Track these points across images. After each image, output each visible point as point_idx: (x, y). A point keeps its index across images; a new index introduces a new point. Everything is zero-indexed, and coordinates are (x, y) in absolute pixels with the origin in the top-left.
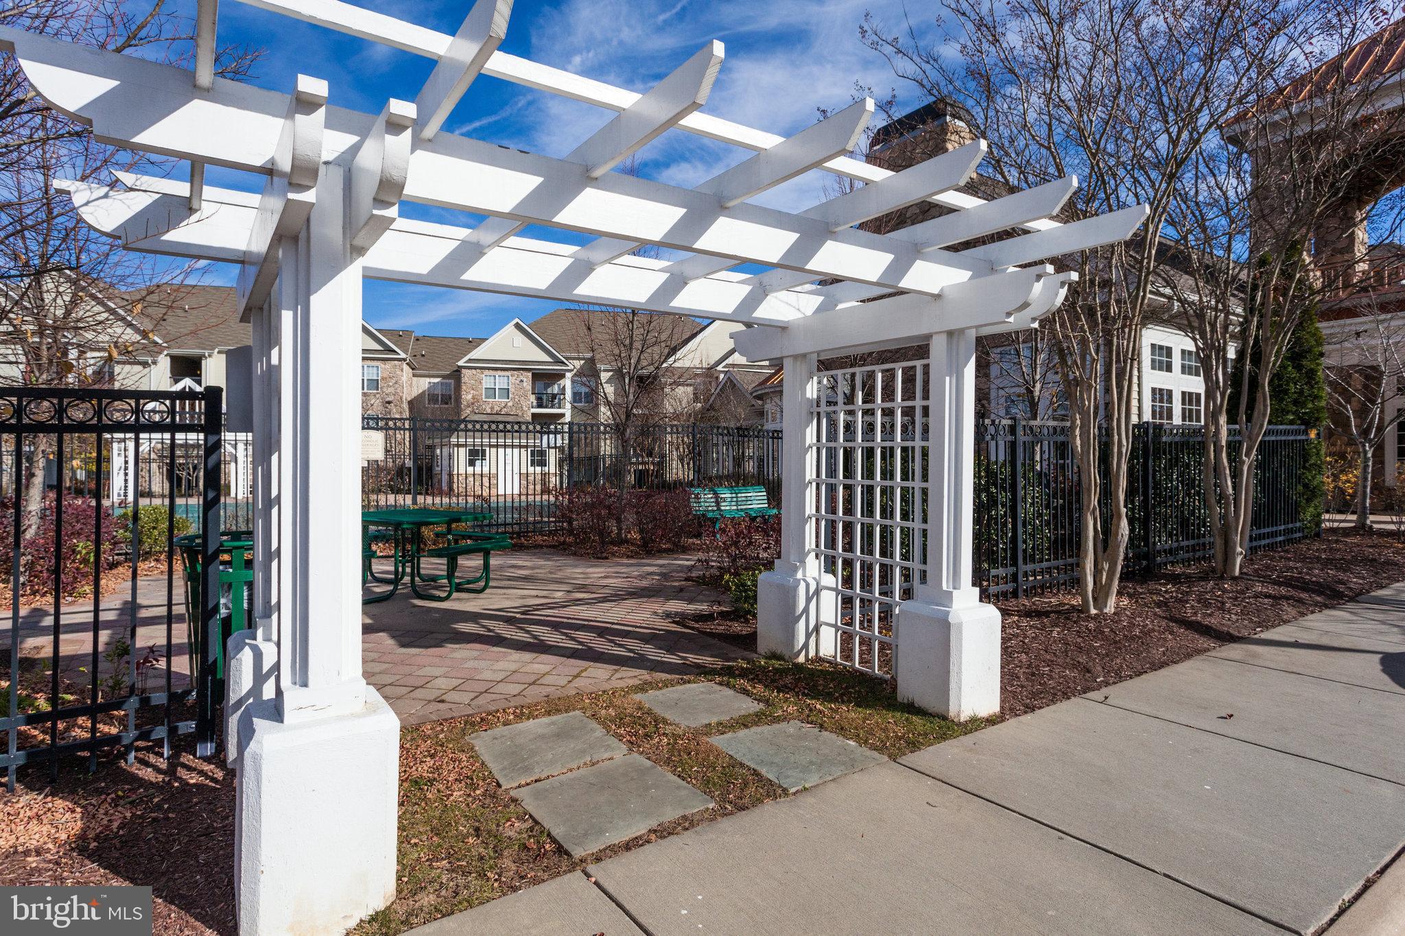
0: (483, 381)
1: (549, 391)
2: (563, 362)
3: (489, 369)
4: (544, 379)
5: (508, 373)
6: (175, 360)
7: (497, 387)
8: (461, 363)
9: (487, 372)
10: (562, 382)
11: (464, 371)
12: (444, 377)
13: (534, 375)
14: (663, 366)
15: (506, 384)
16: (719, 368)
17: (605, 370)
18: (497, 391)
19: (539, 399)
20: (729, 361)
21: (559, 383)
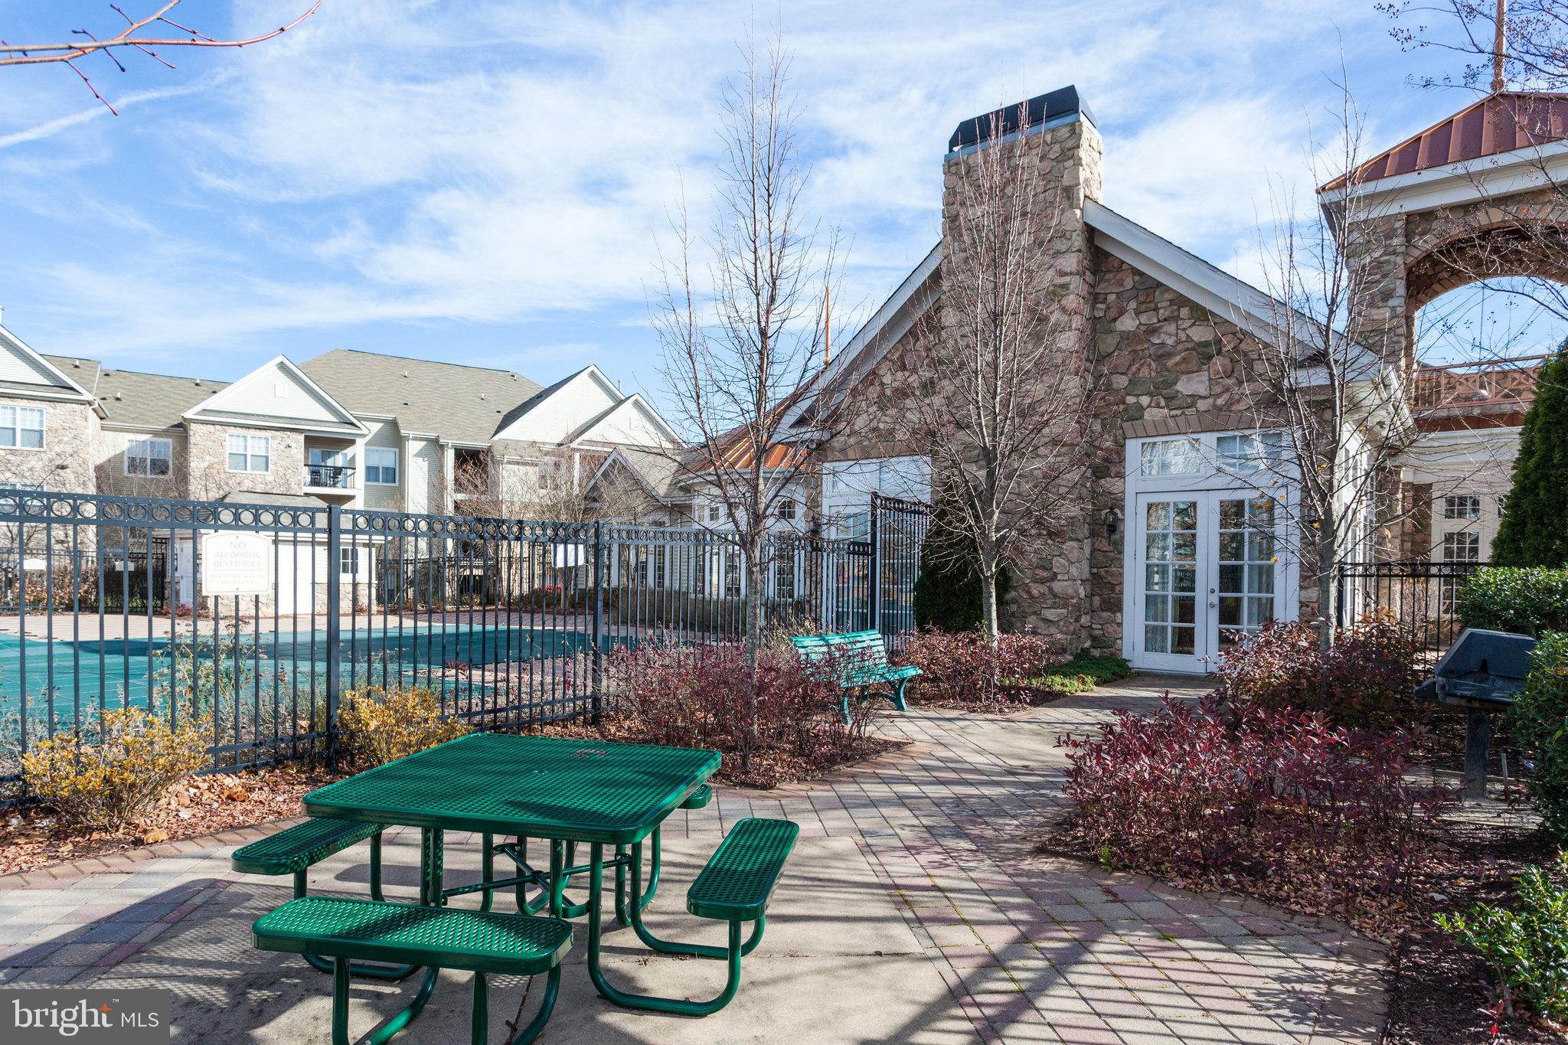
0: (226, 444)
1: (330, 462)
2: (352, 424)
3: (235, 425)
4: (321, 444)
5: (267, 434)
7: (249, 454)
8: (187, 414)
9: (232, 430)
10: (349, 452)
11: (193, 426)
12: (155, 433)
13: (307, 438)
14: (497, 438)
15: (264, 450)
16: (574, 445)
17: (415, 439)
18: (249, 458)
19: (315, 473)
20: (586, 436)
21: (345, 451)
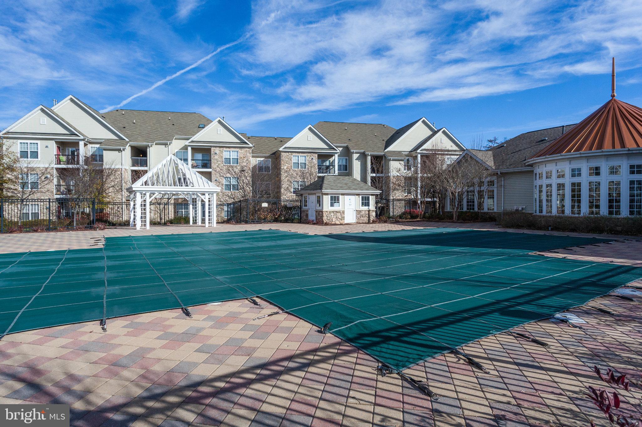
0: (292, 159)
1: (324, 164)
2: (334, 149)
3: (295, 152)
4: (323, 157)
5: (305, 155)
6: (134, 148)
7: (300, 162)
8: (281, 149)
9: (294, 154)
11: (282, 153)
12: (265, 157)
13: (318, 155)
14: (386, 151)
15: (304, 161)
16: (418, 151)
17: (356, 153)
18: (299, 164)
19: (319, 169)
20: (423, 147)
21: (330, 160)
